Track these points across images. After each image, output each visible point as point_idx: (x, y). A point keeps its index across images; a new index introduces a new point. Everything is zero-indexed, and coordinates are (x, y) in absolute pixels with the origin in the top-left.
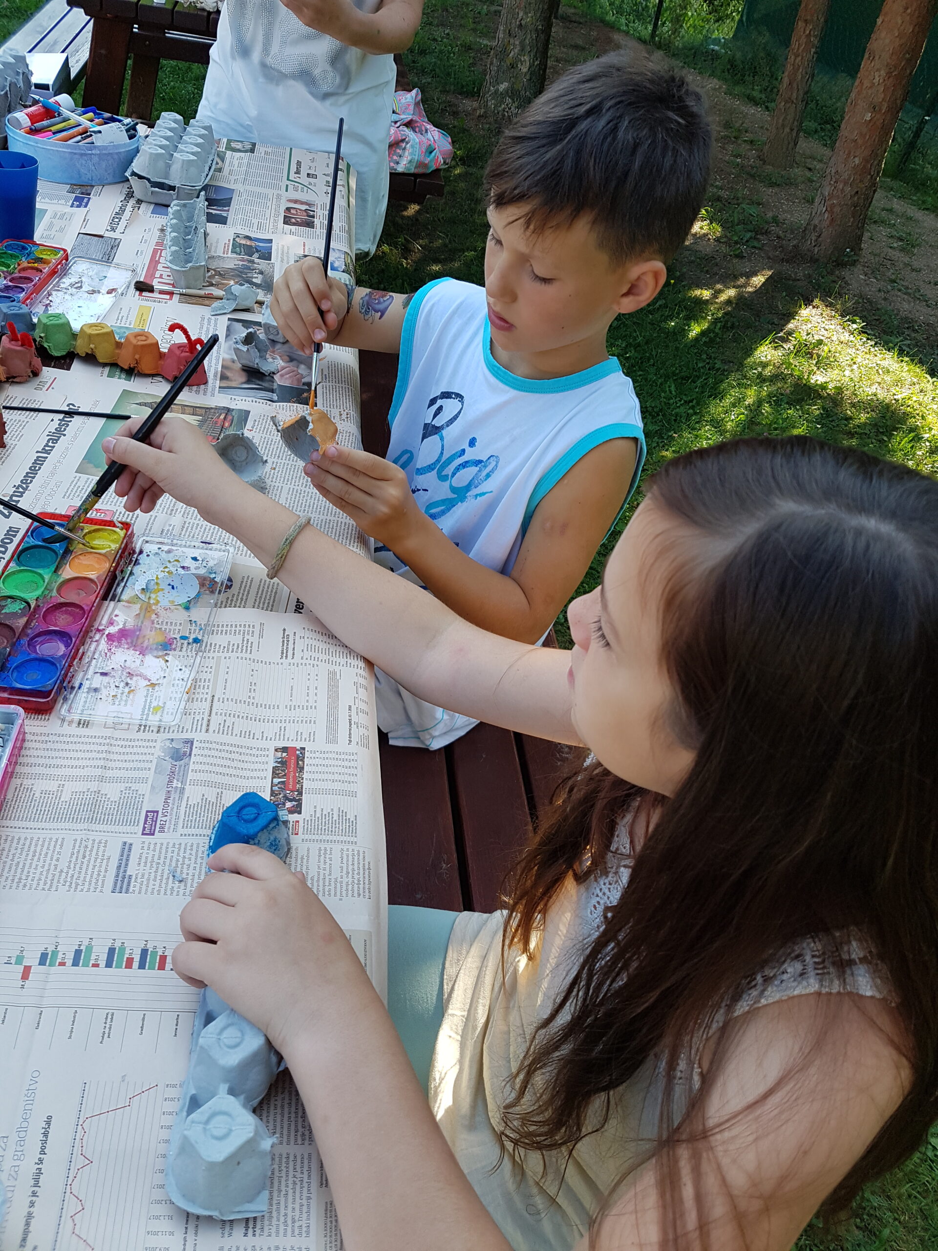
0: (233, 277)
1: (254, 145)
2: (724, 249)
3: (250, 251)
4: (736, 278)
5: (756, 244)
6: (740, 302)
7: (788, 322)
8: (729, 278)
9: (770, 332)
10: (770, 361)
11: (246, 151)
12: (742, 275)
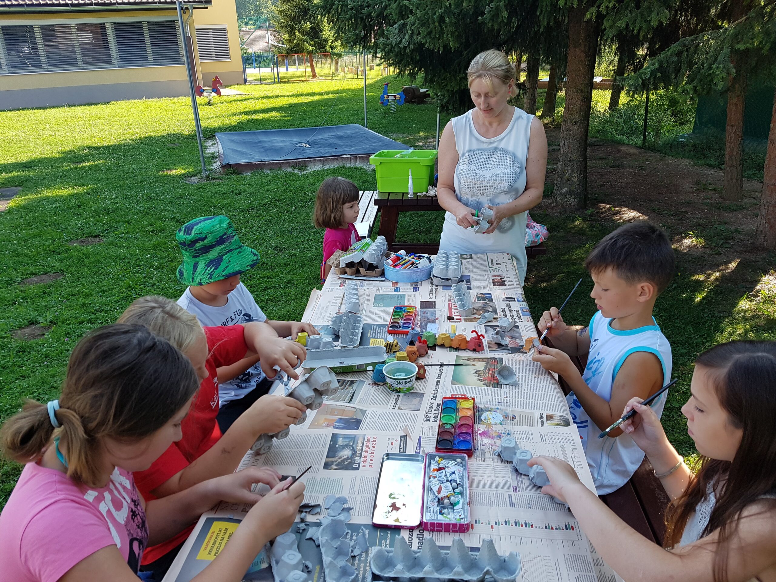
0: (481, 310)
1: (471, 255)
2: (708, 251)
3: (484, 299)
4: (718, 266)
5: (727, 246)
6: (724, 279)
7: (756, 285)
8: (715, 266)
9: (745, 292)
10: (748, 308)
11: (469, 258)
12: (722, 264)
